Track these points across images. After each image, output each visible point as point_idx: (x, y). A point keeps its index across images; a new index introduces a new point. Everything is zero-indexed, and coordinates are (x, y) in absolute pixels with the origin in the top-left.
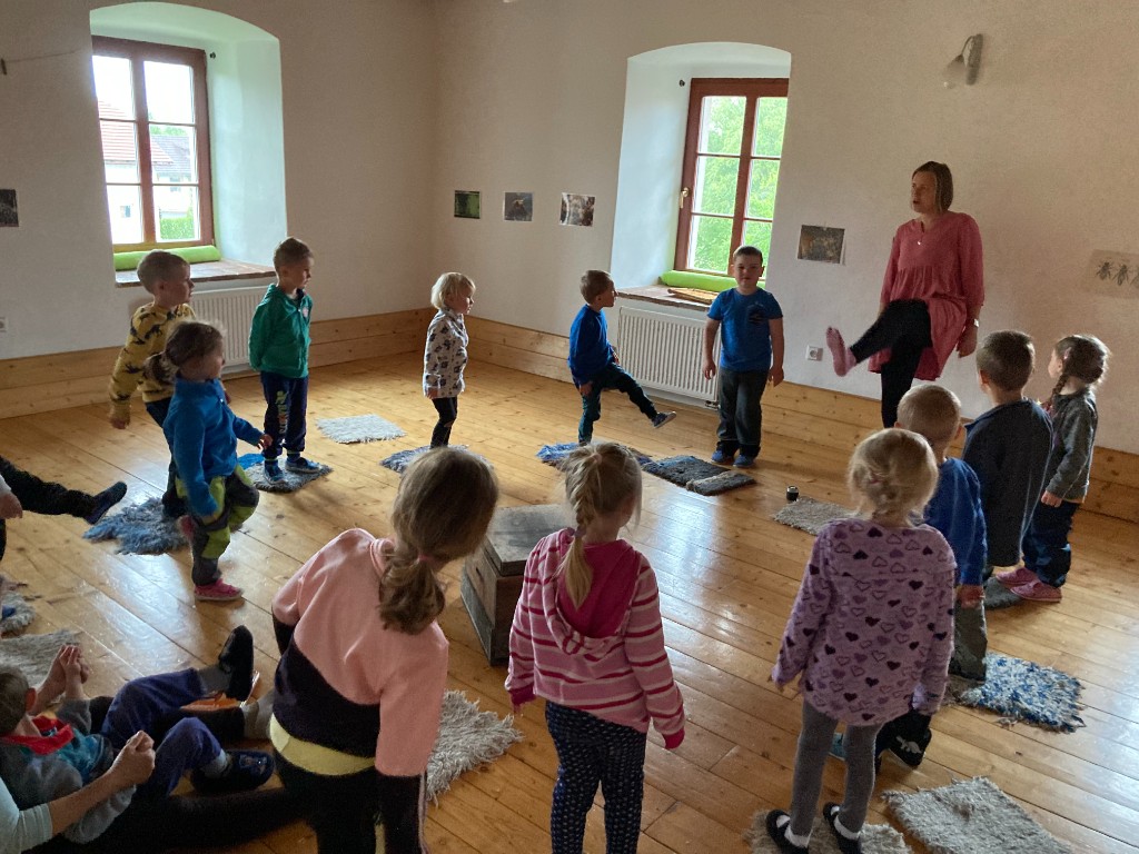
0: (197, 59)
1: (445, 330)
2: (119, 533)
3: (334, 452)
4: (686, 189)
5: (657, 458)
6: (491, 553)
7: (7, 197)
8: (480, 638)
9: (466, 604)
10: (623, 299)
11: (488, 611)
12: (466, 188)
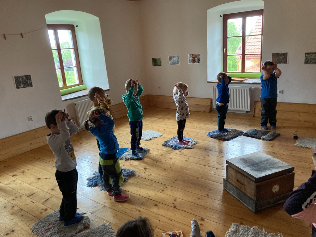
0: (71, 28)
2: (99, 183)
3: (146, 144)
4: (225, 48)
5: (245, 131)
6: (246, 175)
7: (28, 77)
8: (244, 203)
9: (230, 192)
10: (214, 84)
11: (249, 195)
12: (155, 57)
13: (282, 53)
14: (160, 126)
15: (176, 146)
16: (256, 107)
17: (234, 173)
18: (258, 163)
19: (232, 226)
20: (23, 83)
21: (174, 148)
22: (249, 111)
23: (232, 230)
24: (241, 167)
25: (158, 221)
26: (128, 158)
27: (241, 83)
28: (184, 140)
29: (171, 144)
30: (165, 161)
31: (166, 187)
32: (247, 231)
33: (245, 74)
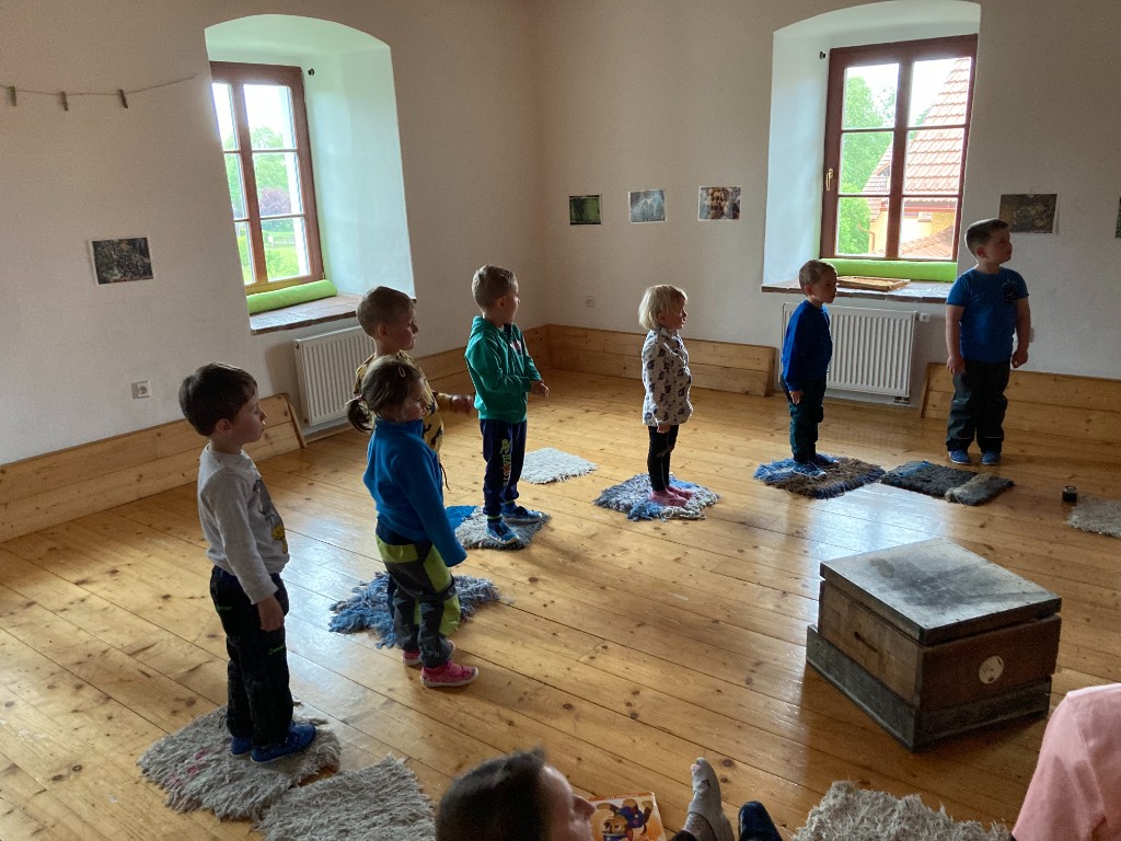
0: (292, 76)
1: (662, 352)
2: (371, 622)
3: (536, 495)
4: (831, 170)
5: (888, 467)
6: (887, 616)
7: (140, 247)
8: (876, 715)
9: (826, 674)
10: (784, 294)
11: (894, 686)
12: (580, 192)
13: (1035, 196)
14: (588, 436)
15: (642, 508)
16: (933, 383)
17: (847, 608)
18: (931, 580)
19: (832, 791)
20: (120, 265)
21: (635, 516)
22: (906, 399)
23: (832, 802)
24: (873, 590)
25: (575, 761)
26: (474, 541)
27: (883, 297)
28: (672, 490)
29: (626, 502)
30: (605, 559)
31: (605, 647)
32: (884, 809)
33: (899, 266)
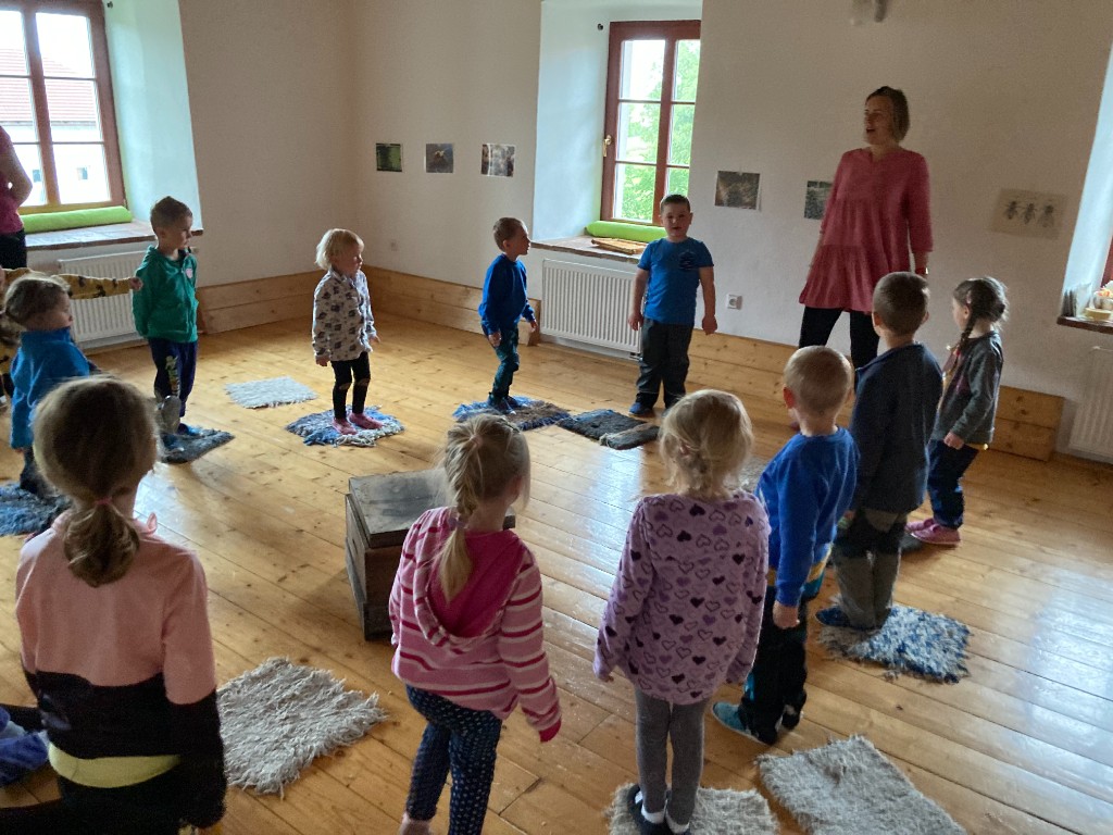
0: (95, 9)
4: (609, 136)
6: (363, 524)
9: (349, 577)
11: (361, 584)
12: (387, 140)
13: (744, 174)
15: (320, 435)
17: (351, 518)
21: (310, 440)
27: (625, 259)
29: (309, 429)
30: (254, 475)
